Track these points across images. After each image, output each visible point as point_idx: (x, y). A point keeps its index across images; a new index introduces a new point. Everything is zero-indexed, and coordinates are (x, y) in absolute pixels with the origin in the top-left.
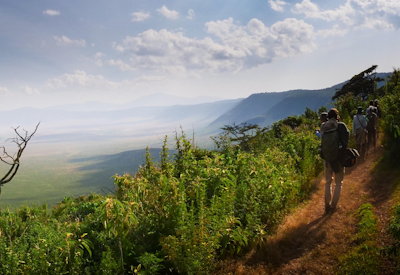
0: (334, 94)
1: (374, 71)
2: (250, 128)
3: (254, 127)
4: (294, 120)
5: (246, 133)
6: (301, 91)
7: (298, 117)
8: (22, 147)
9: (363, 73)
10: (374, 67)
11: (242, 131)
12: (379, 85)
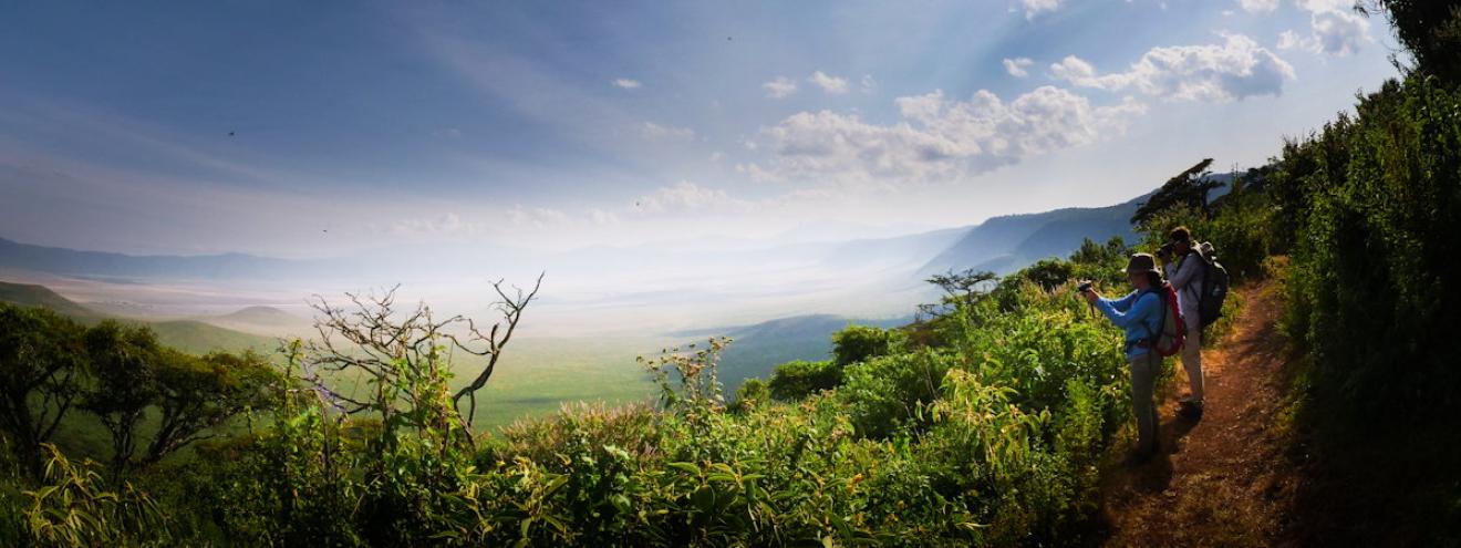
0: (1133, 212)
1: (1206, 170)
2: (979, 278)
3: (988, 276)
4: (1053, 268)
5: (973, 288)
6: (1075, 209)
7: (1063, 259)
8: (513, 318)
9: (1185, 175)
10: (1207, 162)
11: (966, 286)
12: (1213, 195)
